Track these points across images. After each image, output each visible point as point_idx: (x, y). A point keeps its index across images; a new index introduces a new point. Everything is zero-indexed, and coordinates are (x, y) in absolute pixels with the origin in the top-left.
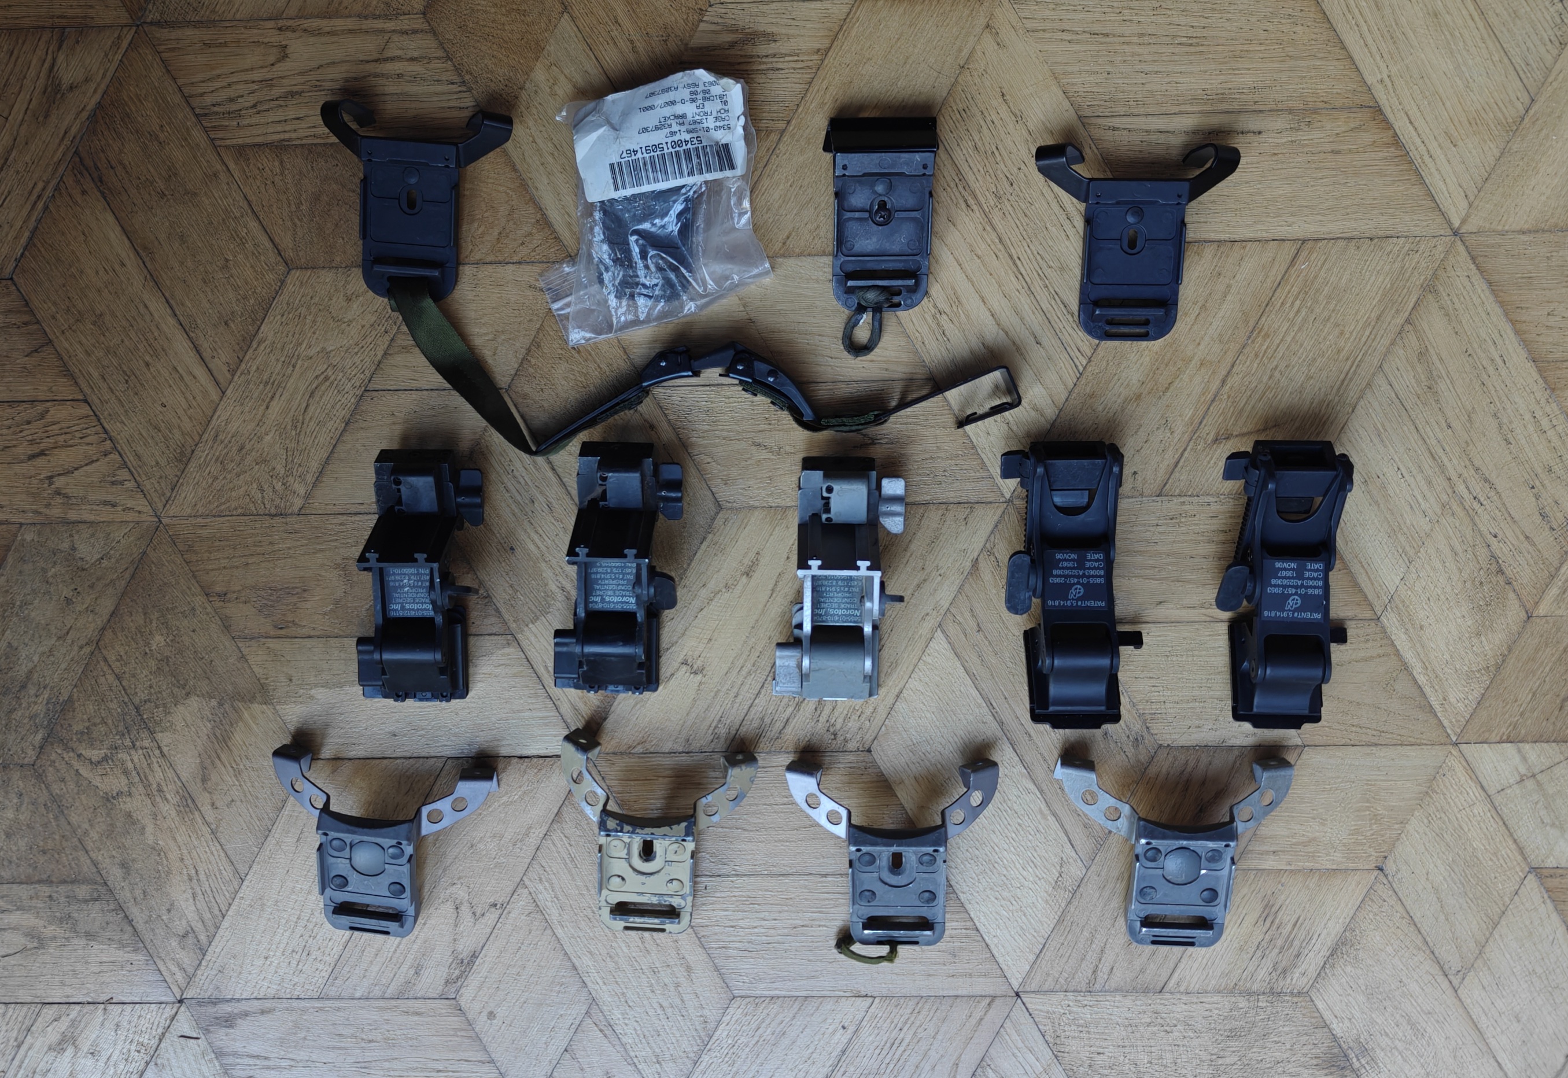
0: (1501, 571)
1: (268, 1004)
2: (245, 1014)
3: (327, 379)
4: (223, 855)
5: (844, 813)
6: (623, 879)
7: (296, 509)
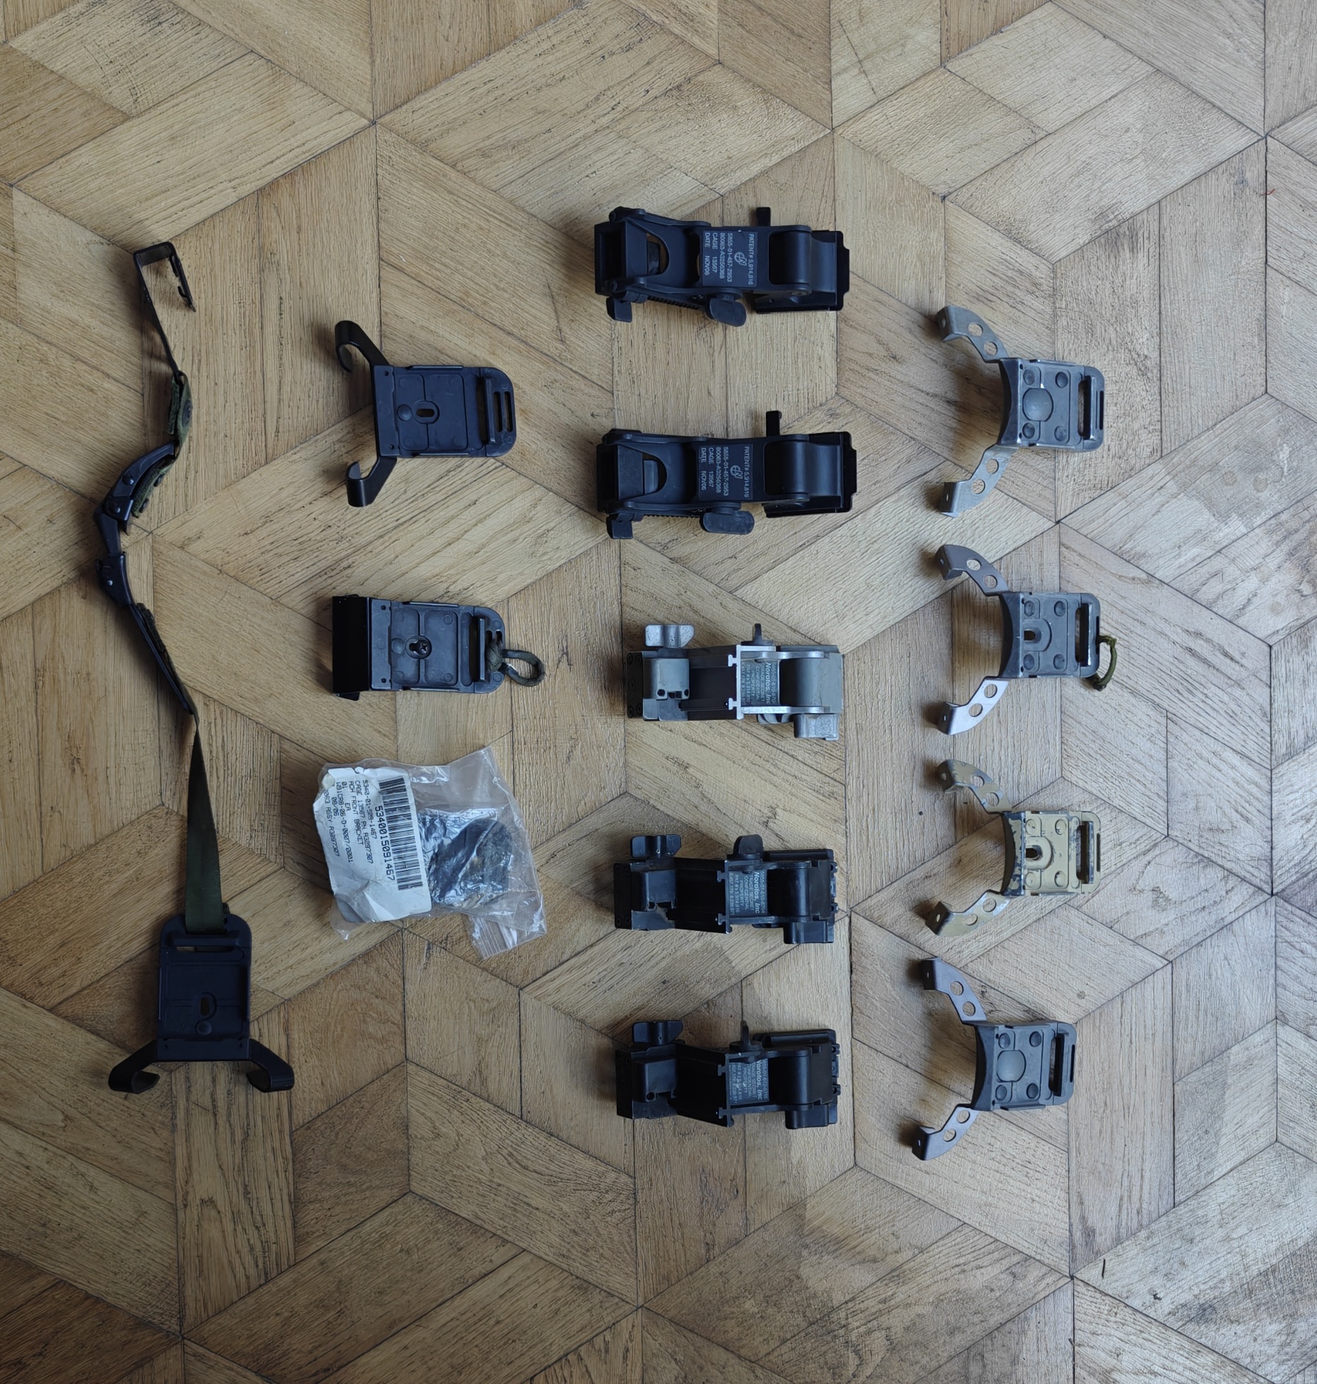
0: (679, 87)
1: (1074, 1199)
2: (1083, 1219)
3: (511, 1155)
5: (988, 682)
7: (630, 1181)
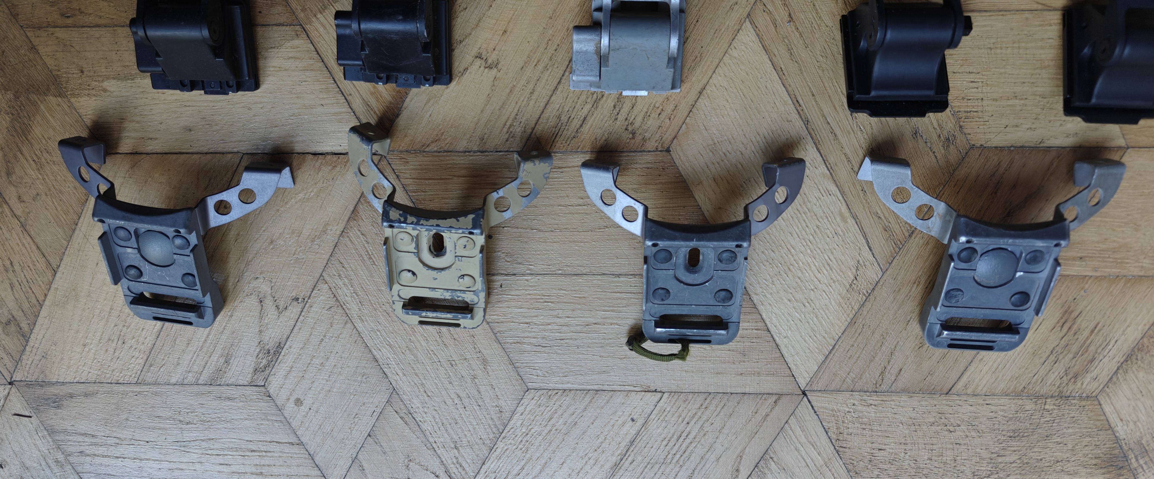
1: (91, 388)
2: (71, 396)
4: (34, 247)
6: (414, 274)
